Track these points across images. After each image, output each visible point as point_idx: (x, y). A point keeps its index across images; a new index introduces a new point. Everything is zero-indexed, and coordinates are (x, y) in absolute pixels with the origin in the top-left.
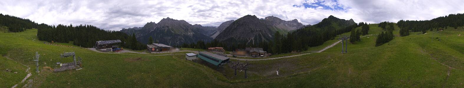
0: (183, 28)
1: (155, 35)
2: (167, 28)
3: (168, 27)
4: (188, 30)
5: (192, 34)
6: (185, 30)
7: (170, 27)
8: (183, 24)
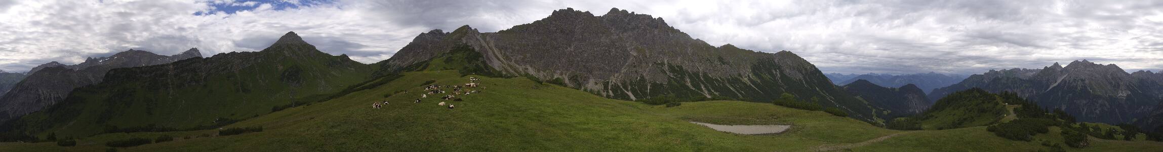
0: (1111, 83)
1: (1060, 94)
2: (1080, 83)
3: (1082, 80)
4: (1119, 86)
5: (1125, 95)
6: (1114, 86)
7: (1087, 82)
8: (1112, 74)
